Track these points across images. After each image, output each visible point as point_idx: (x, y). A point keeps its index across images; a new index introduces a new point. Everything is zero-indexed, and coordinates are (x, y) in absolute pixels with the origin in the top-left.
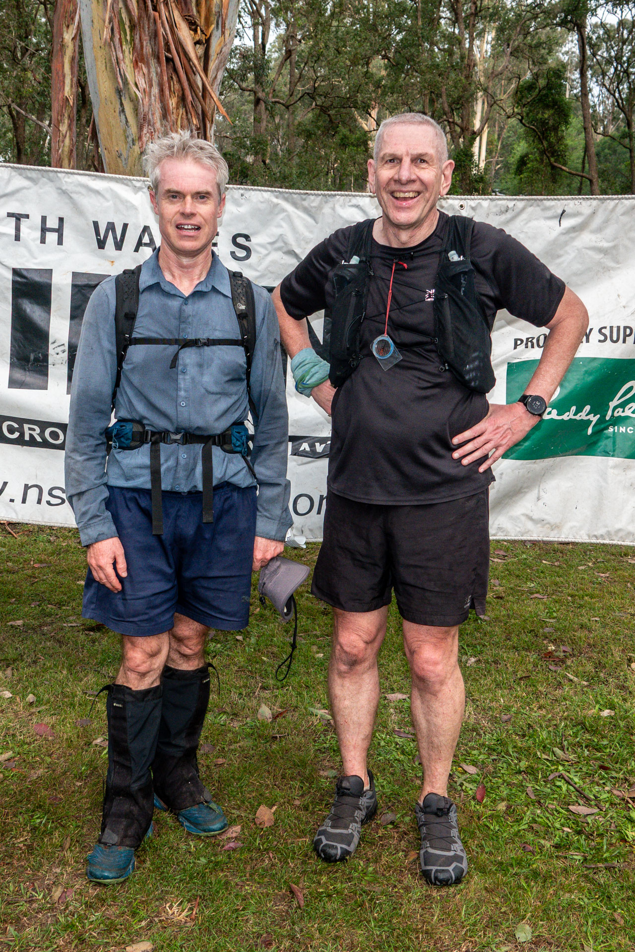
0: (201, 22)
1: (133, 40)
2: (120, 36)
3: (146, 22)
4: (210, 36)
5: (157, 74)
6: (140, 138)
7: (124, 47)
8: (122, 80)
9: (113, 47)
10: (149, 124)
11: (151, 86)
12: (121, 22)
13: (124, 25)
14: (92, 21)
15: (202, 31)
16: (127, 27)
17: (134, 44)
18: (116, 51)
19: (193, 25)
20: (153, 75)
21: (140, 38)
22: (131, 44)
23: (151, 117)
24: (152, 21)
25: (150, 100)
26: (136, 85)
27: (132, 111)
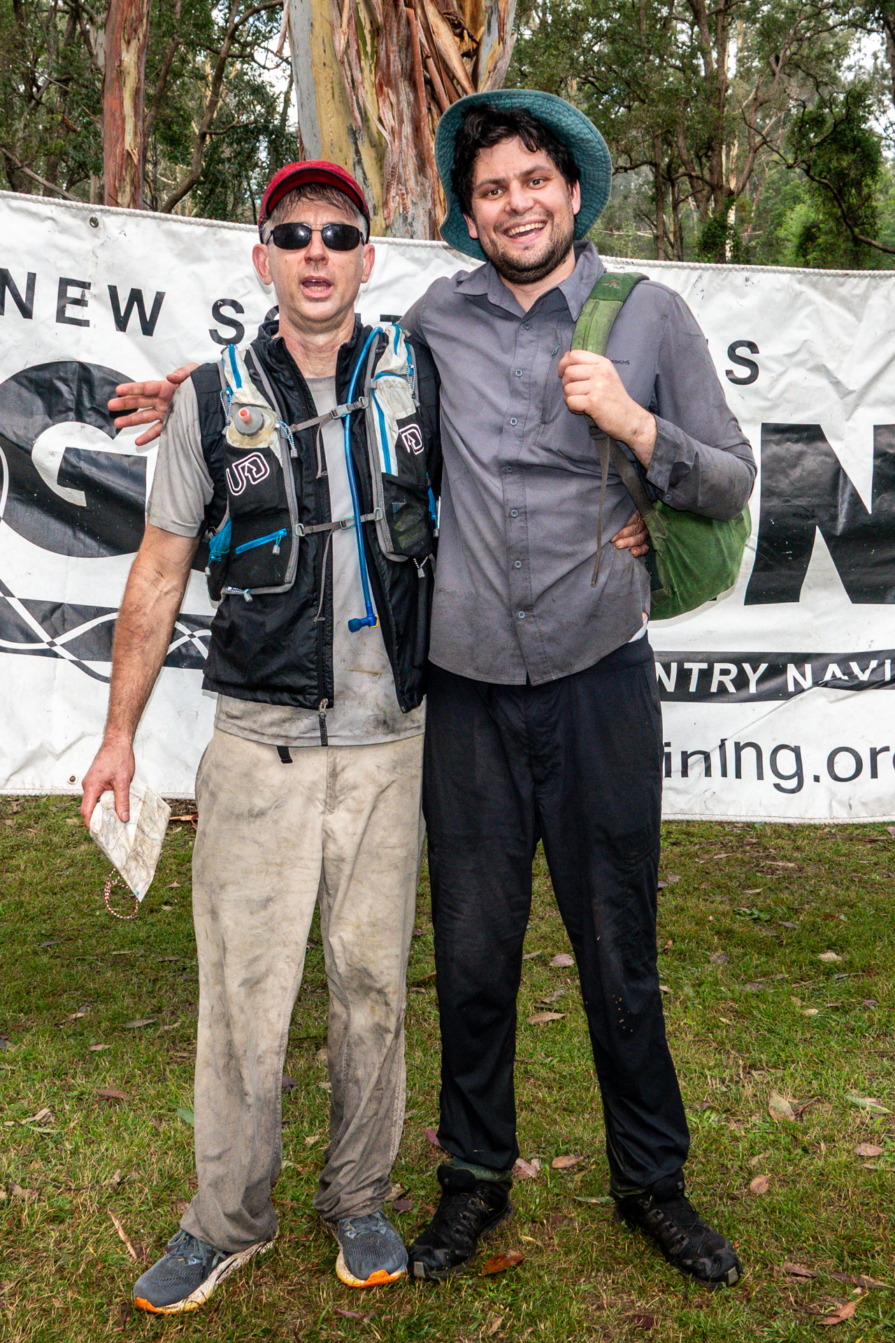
0: (467, 22)
1: (377, 52)
2: (358, 46)
3: (395, 24)
4: (479, 44)
5: (409, 103)
6: (385, 204)
7: (363, 63)
8: (360, 113)
9: (346, 64)
10: (399, 182)
11: (401, 122)
12: (359, 26)
13: (362, 29)
14: (312, 25)
15: (470, 36)
16: (366, 32)
17: (378, 59)
18: (351, 70)
19: (457, 27)
20: (404, 105)
21: (387, 51)
22: (372, 58)
23: (401, 171)
24: (403, 21)
25: (400, 144)
26: (380, 120)
27: (374, 162)
